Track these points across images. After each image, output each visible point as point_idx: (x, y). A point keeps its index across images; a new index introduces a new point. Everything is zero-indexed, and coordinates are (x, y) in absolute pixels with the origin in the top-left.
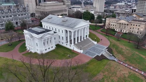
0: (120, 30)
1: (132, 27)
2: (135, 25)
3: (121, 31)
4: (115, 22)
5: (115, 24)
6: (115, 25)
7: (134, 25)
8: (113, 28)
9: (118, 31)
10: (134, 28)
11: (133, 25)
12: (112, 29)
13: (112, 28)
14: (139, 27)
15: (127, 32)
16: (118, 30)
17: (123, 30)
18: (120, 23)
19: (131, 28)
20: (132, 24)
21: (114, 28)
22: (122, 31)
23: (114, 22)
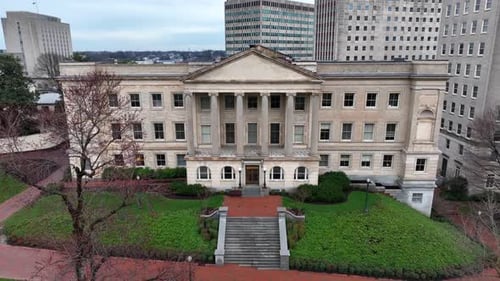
0: (237, 167)
1: (336, 114)
2: (360, 100)
3: (253, 175)
4: (167, 91)
5: (170, 115)
6: (170, 132)
7: (349, 100)
8: (161, 159)
9: (217, 182)
10: (358, 129)
11: (338, 98)
12: (150, 175)
13: (151, 163)
14: (395, 113)
15: (313, 180)
16: (216, 169)
17: (267, 168)
18: (228, 100)
19: (325, 135)
20: (329, 87)
21: (171, 163)
22: (267, 180)
23: (157, 98)
